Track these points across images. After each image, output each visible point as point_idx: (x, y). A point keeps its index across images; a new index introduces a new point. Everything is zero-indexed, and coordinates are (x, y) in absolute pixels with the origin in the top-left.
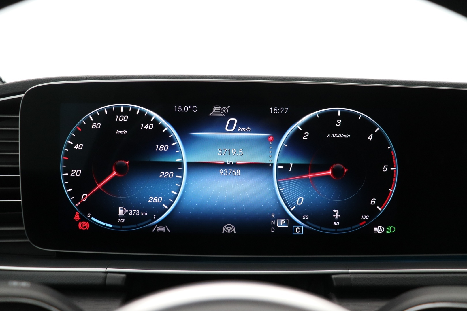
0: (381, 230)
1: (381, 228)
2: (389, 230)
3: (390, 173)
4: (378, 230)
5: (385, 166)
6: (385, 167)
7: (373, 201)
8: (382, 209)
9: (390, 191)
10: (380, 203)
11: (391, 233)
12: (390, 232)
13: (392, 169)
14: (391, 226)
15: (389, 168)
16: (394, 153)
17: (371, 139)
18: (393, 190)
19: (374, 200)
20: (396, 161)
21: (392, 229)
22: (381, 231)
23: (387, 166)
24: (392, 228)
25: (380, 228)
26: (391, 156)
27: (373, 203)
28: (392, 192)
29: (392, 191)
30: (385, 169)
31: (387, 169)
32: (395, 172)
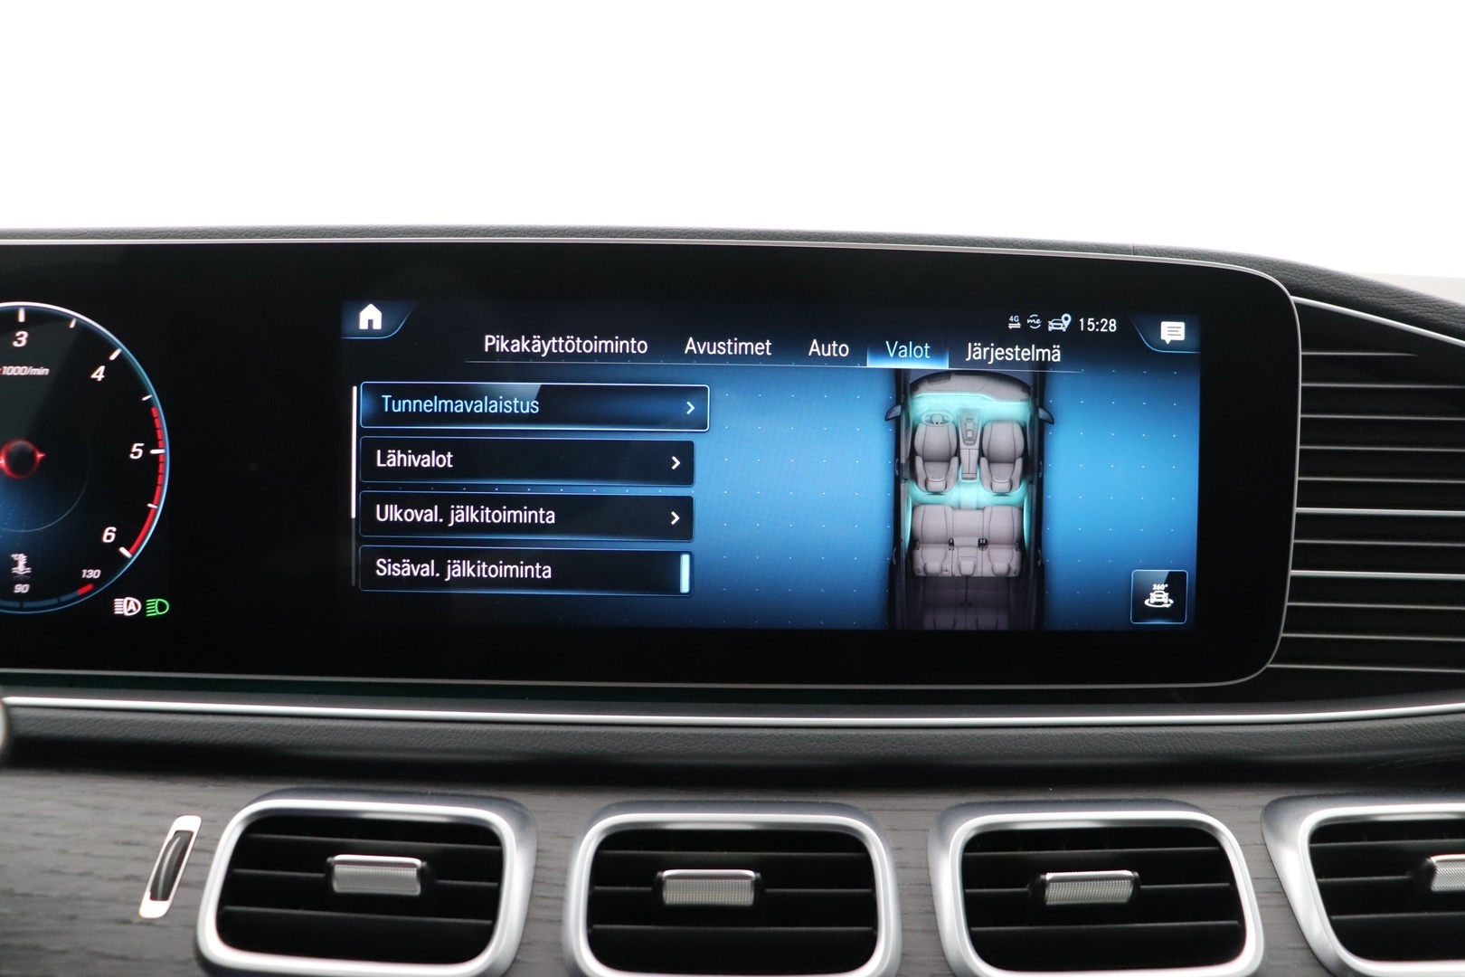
0: (134, 608)
1: (132, 603)
2: (154, 608)
3: (151, 462)
4: (126, 606)
5: (136, 445)
6: (138, 447)
7: (109, 535)
8: (133, 554)
9: (150, 508)
10: (126, 538)
11: (158, 616)
12: (155, 612)
13: (154, 452)
14: (157, 598)
15: (146, 450)
16: (159, 411)
17: (100, 377)
18: (158, 505)
19: (110, 531)
20: (164, 433)
21: (162, 607)
22: (131, 611)
23: (142, 445)
24: (160, 604)
25: (129, 602)
26: (151, 419)
27: (109, 537)
28: (156, 510)
29: (157, 508)
30: (136, 454)
31: (141, 451)
32: (161, 460)
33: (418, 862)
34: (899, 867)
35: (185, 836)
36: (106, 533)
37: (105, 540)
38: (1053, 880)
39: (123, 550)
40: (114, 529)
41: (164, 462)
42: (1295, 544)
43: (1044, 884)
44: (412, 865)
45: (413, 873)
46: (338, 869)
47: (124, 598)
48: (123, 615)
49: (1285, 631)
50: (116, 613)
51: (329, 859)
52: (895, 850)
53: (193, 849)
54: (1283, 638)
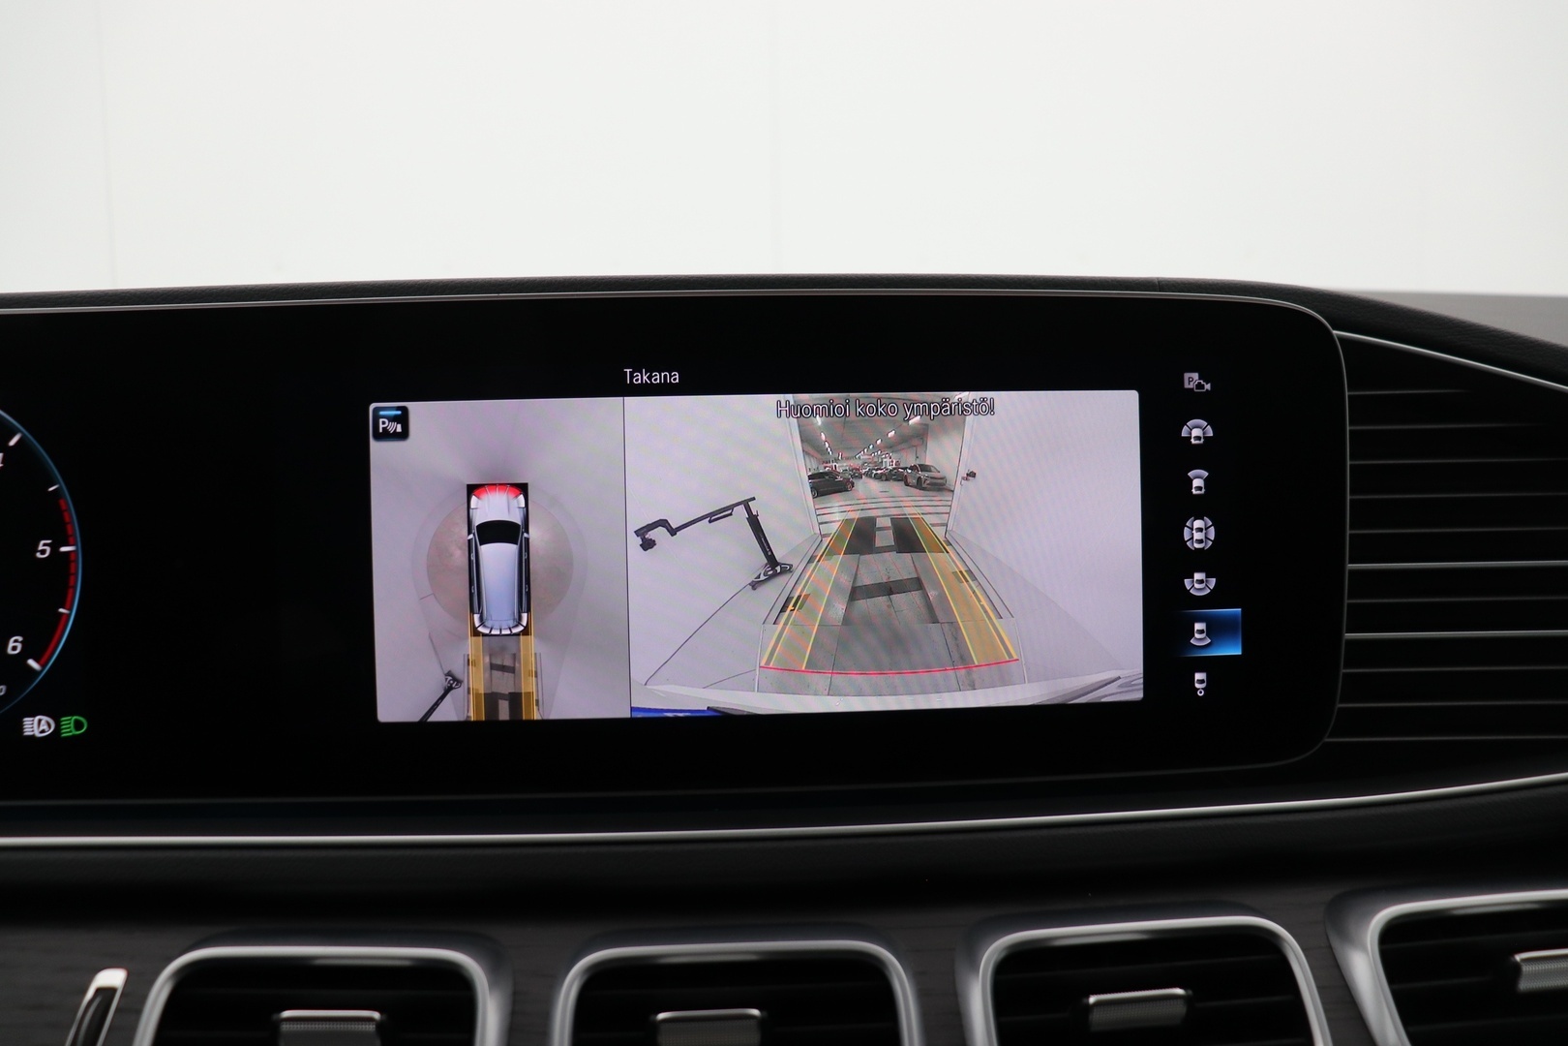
0: (45, 727)
1: (43, 722)
2: (69, 727)
3: (60, 561)
4: (36, 726)
5: (43, 542)
6: (45, 545)
7: (14, 645)
8: (43, 666)
9: (61, 614)
10: (34, 648)
11: (74, 735)
12: (70, 732)
13: (64, 549)
14: (72, 715)
15: (54, 547)
16: (68, 502)
18: (70, 609)
19: (16, 641)
20: (74, 527)
21: (78, 725)
22: (43, 731)
23: (50, 542)
24: (77, 722)
25: (40, 721)
26: (59, 513)
27: (14, 648)
28: (69, 616)
29: (69, 613)
30: (43, 552)
31: (48, 549)
32: (72, 557)
33: (376, 1015)
34: (923, 995)
35: (106, 993)
36: (11, 644)
37: (10, 651)
38: (1098, 1004)
39: (32, 663)
40: (20, 639)
41: (76, 561)
42: (1349, 604)
43: (1089, 1008)
44: (370, 1020)
45: (371, 1027)
46: (285, 1027)
47: (34, 716)
48: (33, 736)
49: (1341, 702)
50: (26, 734)
51: (275, 1017)
52: (918, 976)
53: (118, 1010)
54: (1340, 709)
